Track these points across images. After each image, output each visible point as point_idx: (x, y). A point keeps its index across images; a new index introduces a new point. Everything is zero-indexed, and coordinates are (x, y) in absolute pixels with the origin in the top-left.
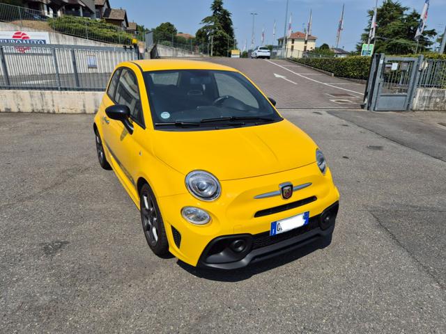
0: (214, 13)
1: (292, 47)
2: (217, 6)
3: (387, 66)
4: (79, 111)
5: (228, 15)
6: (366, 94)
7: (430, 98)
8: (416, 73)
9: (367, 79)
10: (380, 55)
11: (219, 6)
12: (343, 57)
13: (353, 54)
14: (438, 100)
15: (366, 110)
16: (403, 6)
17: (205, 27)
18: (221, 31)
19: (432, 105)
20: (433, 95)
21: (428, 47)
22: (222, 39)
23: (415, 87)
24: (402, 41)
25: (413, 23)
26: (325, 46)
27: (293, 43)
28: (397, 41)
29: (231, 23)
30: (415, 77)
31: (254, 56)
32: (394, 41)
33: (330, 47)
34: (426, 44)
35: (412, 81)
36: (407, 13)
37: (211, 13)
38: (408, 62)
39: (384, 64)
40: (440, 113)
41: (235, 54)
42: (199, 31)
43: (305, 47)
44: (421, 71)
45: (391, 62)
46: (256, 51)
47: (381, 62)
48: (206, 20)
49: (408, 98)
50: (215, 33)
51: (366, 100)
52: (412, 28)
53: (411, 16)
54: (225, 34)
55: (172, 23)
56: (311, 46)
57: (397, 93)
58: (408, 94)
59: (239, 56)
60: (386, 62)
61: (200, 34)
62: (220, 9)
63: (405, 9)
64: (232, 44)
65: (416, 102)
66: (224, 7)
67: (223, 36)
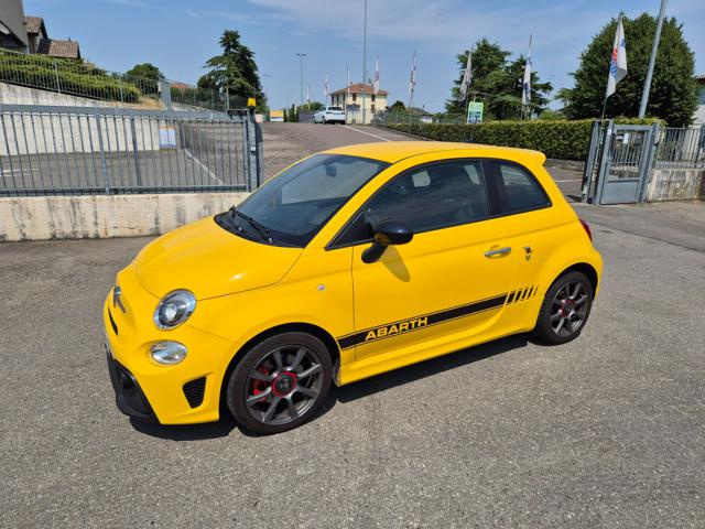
0: (226, 51)
1: (373, 106)
2: (230, 40)
3: (617, 138)
5: (250, 55)
6: (585, 180)
7: (669, 183)
8: (651, 147)
10: (608, 124)
11: (234, 41)
13: (441, 117)
14: (678, 185)
15: (588, 204)
16: (503, 49)
17: (213, 73)
18: (240, 80)
20: (673, 179)
21: (543, 106)
23: (650, 168)
24: (509, 98)
25: (521, 73)
26: (399, 104)
28: (504, 98)
29: (255, 67)
30: (649, 153)
32: (499, 98)
33: (406, 106)
34: (540, 103)
35: (645, 159)
36: (511, 60)
38: (640, 132)
39: (612, 135)
41: (275, 116)
42: (203, 78)
44: (657, 144)
45: (622, 132)
46: (324, 113)
47: (609, 132)
48: (214, 62)
49: (640, 184)
50: (231, 82)
51: (586, 189)
52: (520, 81)
53: (517, 63)
54: (247, 84)
55: (154, 65)
56: (381, 104)
57: (627, 177)
58: (640, 179)
59: (283, 120)
60: (615, 132)
61: (205, 83)
62: (236, 45)
63: (506, 53)
65: (652, 190)
67: (243, 87)
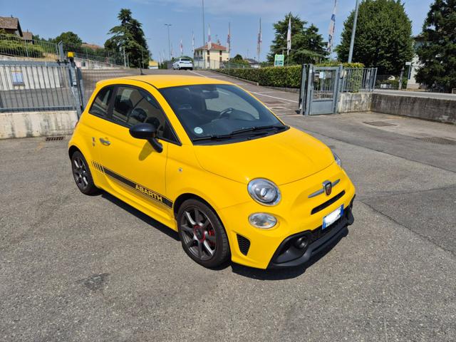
0: (122, 22)
1: (209, 58)
2: (125, 15)
3: (316, 75)
4: (6, 136)
5: (139, 26)
6: (300, 100)
7: (351, 101)
8: (338, 80)
9: (299, 87)
10: (309, 66)
11: (128, 16)
12: (256, 67)
14: (357, 102)
15: (302, 115)
16: (302, 20)
17: (114, 38)
18: (133, 42)
19: (353, 107)
20: (353, 99)
21: (327, 57)
22: (134, 50)
23: (339, 92)
24: (305, 52)
25: (312, 36)
26: (239, 57)
27: (208, 54)
28: (302, 52)
29: (142, 34)
30: (337, 83)
31: (176, 67)
32: (299, 52)
33: (243, 58)
34: (325, 54)
35: (335, 87)
36: (306, 27)
37: (119, 23)
38: (332, 71)
39: (313, 73)
40: (360, 114)
41: (153, 65)
42: (108, 41)
43: (221, 58)
44: (342, 78)
45: (318, 72)
46: (178, 63)
47: (311, 71)
48: (115, 30)
49: (334, 101)
50: (127, 43)
51: (301, 106)
52: (312, 40)
53: (310, 29)
54: (138, 45)
55: (74, 33)
56: (226, 57)
57: (320, 99)
59: (157, 68)
60: (314, 71)
61: (109, 45)
62: (129, 19)
63: (304, 23)
64: (147, 55)
65: (340, 106)
66: (133, 16)
67: (135, 47)
